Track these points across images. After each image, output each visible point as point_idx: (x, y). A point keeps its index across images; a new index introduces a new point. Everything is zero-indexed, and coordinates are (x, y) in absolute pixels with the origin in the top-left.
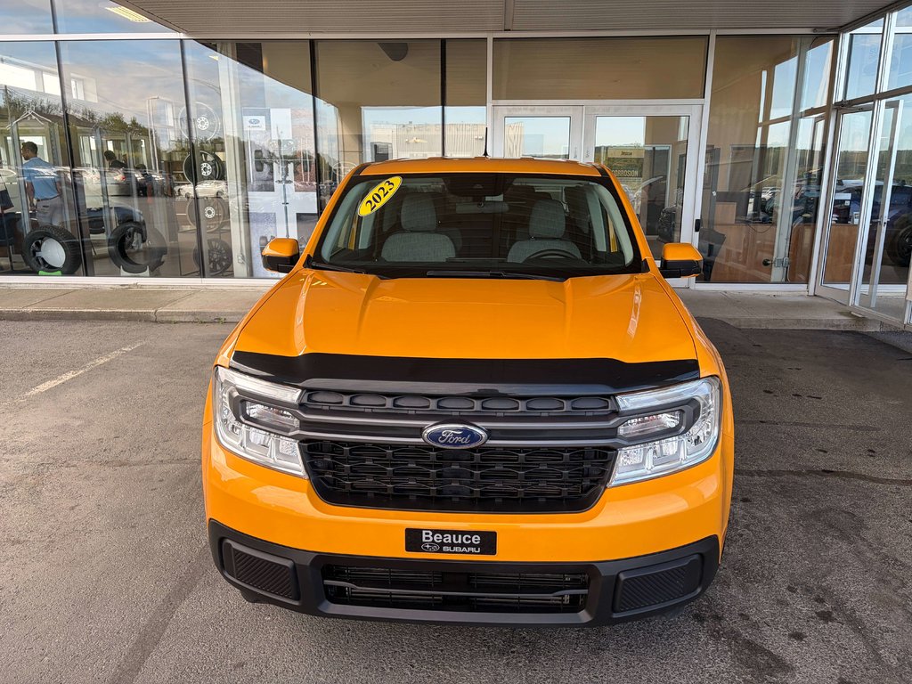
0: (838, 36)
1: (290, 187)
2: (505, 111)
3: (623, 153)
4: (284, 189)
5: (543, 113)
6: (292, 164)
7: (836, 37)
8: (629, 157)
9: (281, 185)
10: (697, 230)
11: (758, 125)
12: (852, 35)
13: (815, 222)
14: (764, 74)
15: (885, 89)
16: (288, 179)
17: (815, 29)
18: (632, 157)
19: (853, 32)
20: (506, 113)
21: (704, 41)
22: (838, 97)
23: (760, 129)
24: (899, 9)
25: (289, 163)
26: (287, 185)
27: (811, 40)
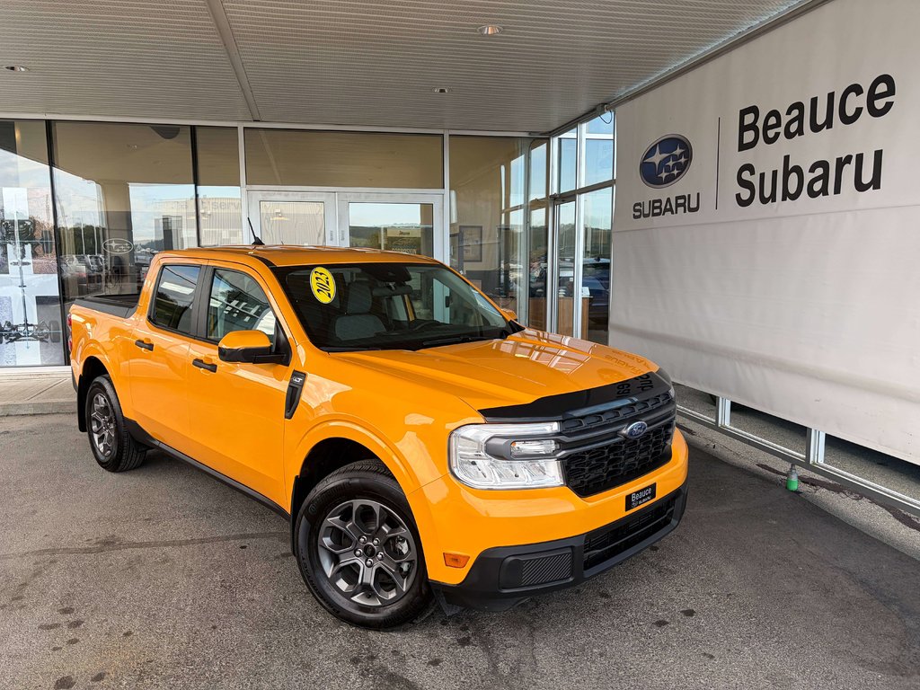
0: (549, 139)
1: (28, 270)
2: (259, 196)
3: (401, 233)
4: (21, 273)
5: (297, 199)
6: (29, 245)
7: (548, 141)
8: (406, 236)
9: (17, 267)
10: (447, 306)
11: (501, 212)
12: (560, 139)
13: (545, 296)
14: (503, 168)
15: (583, 186)
16: (24, 260)
17: (530, 133)
18: (410, 236)
19: (560, 137)
20: (261, 198)
21: (440, 138)
22: (554, 191)
23: (503, 215)
24: (587, 121)
25: (27, 244)
26: (24, 267)
27: (530, 142)
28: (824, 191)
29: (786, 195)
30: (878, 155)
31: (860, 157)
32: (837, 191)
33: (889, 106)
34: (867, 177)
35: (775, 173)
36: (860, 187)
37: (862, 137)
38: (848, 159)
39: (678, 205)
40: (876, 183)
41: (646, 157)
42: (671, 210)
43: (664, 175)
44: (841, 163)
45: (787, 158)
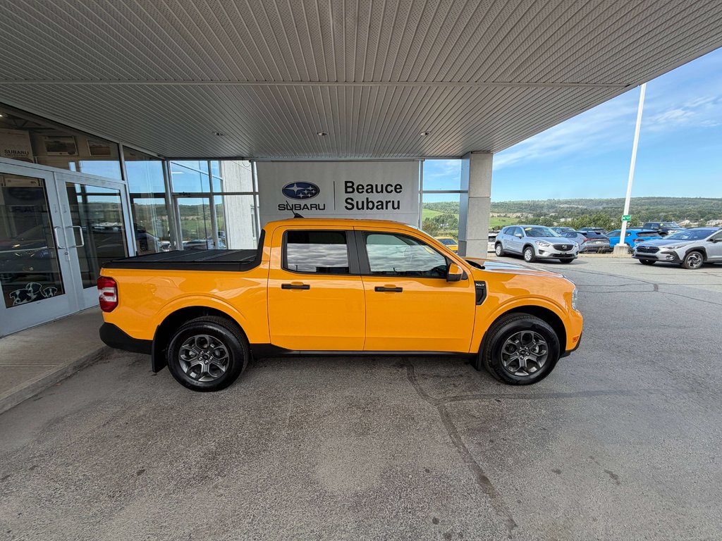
28: (382, 208)
29: (368, 208)
30: (399, 202)
31: (393, 202)
32: (387, 208)
33: (401, 191)
34: (396, 206)
35: (363, 202)
36: (394, 208)
37: (394, 197)
38: (390, 202)
39: (311, 207)
40: (398, 208)
41: (287, 187)
42: (308, 208)
43: (301, 195)
44: (387, 203)
45: (367, 199)
